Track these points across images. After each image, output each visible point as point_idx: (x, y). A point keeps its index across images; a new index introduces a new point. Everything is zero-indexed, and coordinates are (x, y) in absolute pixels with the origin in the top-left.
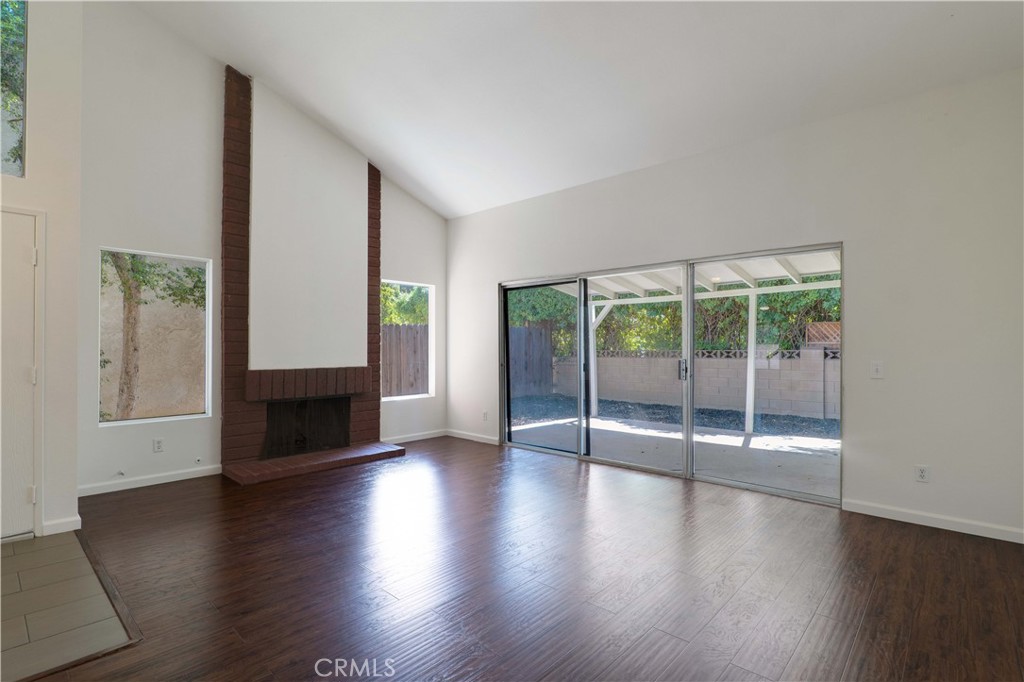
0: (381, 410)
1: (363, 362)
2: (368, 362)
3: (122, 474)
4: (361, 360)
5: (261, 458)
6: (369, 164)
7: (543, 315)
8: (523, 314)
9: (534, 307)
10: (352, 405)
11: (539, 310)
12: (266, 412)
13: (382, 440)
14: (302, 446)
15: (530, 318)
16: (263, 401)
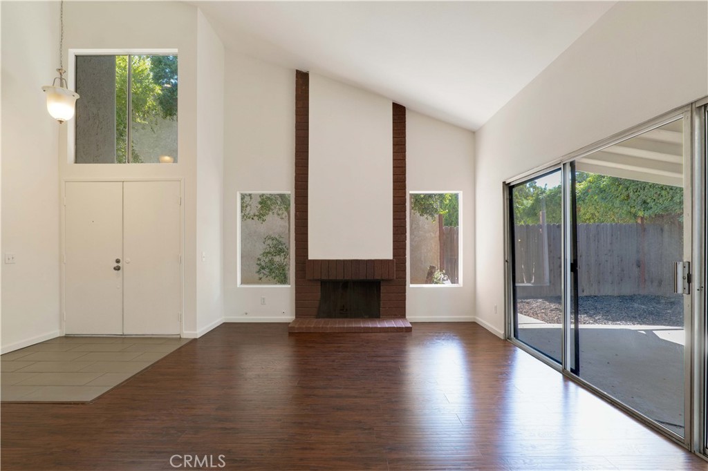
0: (407, 294)
1: (389, 255)
2: (394, 256)
3: (246, 314)
4: (387, 254)
5: (318, 316)
6: (393, 103)
7: (656, 210)
8: (633, 210)
9: (645, 202)
10: (382, 287)
11: (652, 204)
12: (320, 287)
13: (407, 317)
14: (345, 312)
15: (641, 214)
16: (316, 280)
